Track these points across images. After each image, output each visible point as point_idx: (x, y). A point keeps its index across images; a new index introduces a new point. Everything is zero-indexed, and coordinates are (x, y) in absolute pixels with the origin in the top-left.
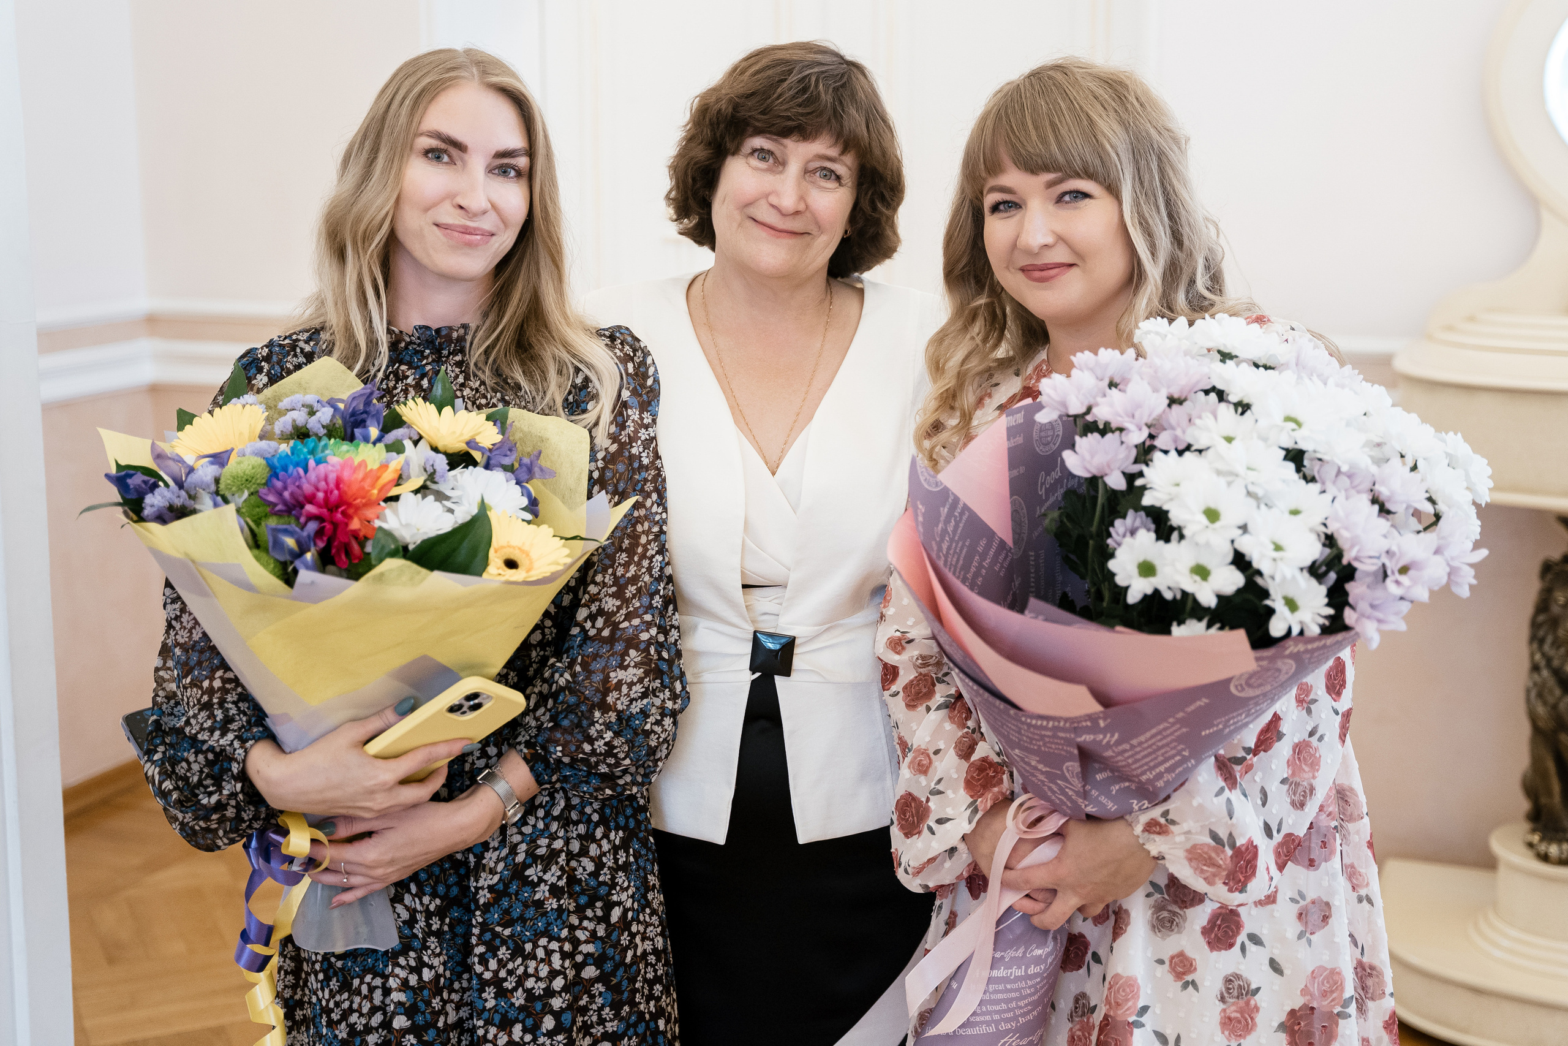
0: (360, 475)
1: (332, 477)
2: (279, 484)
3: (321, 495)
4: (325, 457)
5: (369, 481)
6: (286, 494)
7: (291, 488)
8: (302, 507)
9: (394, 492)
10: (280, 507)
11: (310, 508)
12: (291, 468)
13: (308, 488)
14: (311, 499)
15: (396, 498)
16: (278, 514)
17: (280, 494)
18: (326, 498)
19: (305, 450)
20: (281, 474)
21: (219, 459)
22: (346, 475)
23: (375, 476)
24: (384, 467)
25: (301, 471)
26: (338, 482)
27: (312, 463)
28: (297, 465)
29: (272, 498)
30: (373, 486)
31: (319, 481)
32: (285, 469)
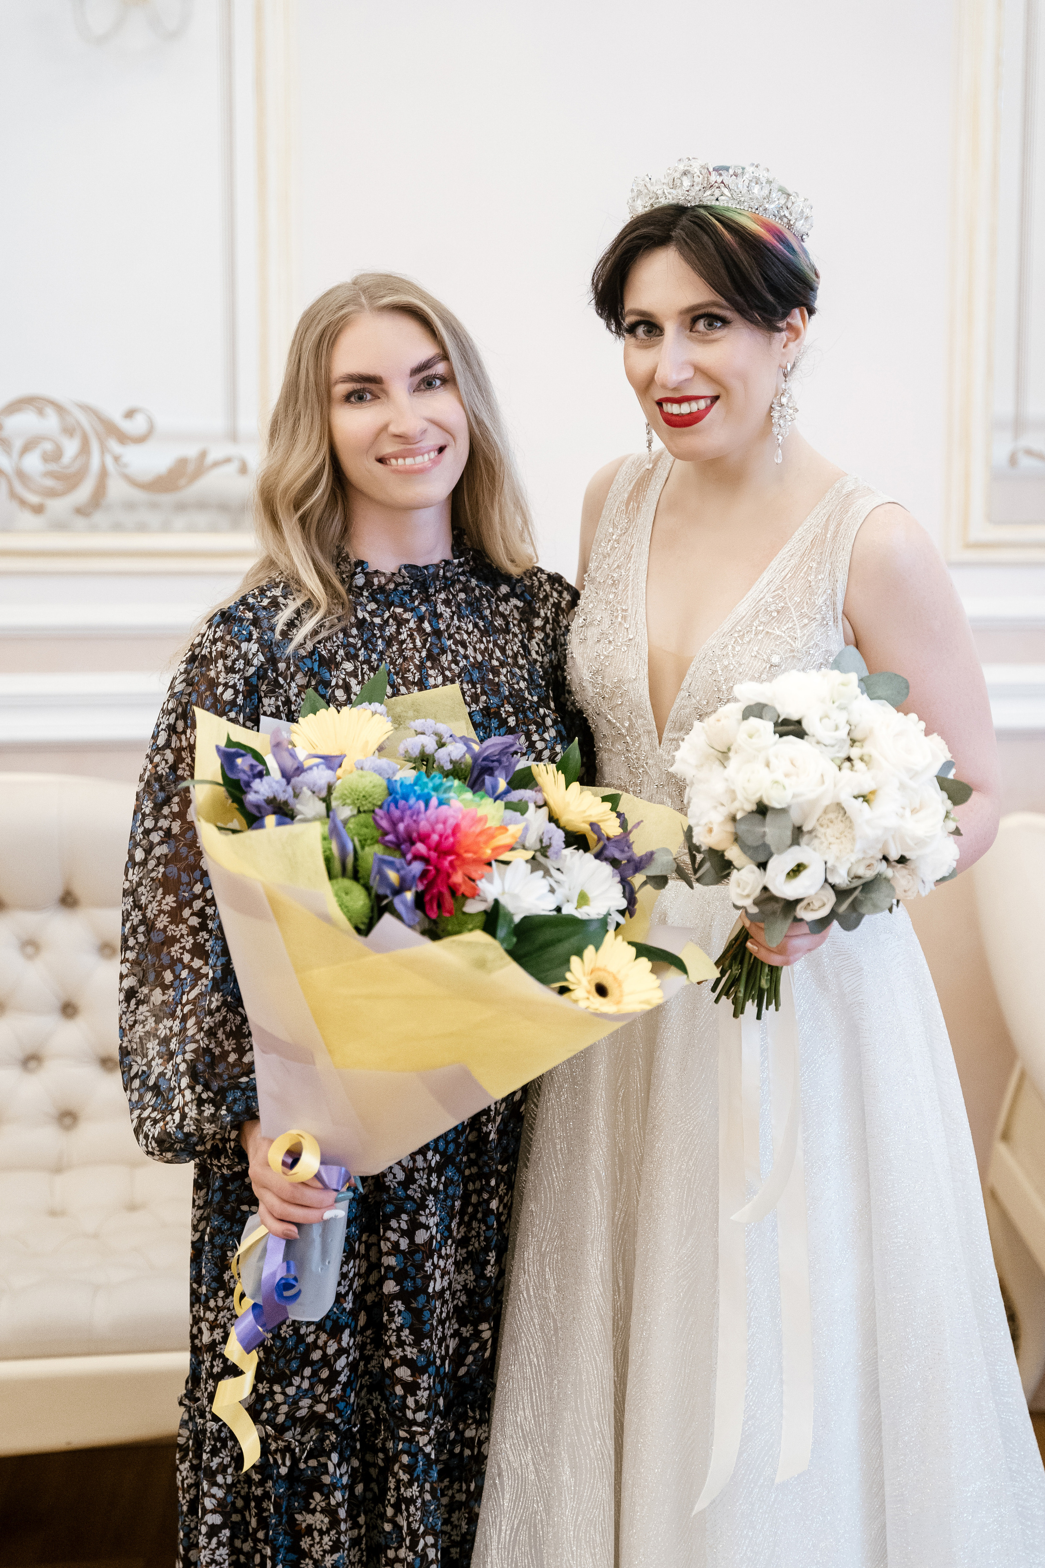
0: (478, 829)
1: (451, 822)
2: (396, 813)
3: (435, 837)
4: (448, 799)
5: (482, 839)
6: (401, 827)
7: (407, 820)
8: (413, 843)
9: (504, 857)
10: (390, 837)
11: (421, 847)
12: (412, 800)
13: (424, 826)
14: (424, 838)
15: (507, 863)
16: (386, 844)
17: (394, 824)
18: (439, 843)
19: (430, 785)
20: (402, 803)
21: (331, 762)
22: (464, 825)
23: (490, 835)
24: (503, 828)
25: (422, 804)
26: (456, 829)
27: (434, 802)
28: (419, 798)
29: (384, 823)
30: (486, 842)
31: (437, 822)
32: (406, 798)
